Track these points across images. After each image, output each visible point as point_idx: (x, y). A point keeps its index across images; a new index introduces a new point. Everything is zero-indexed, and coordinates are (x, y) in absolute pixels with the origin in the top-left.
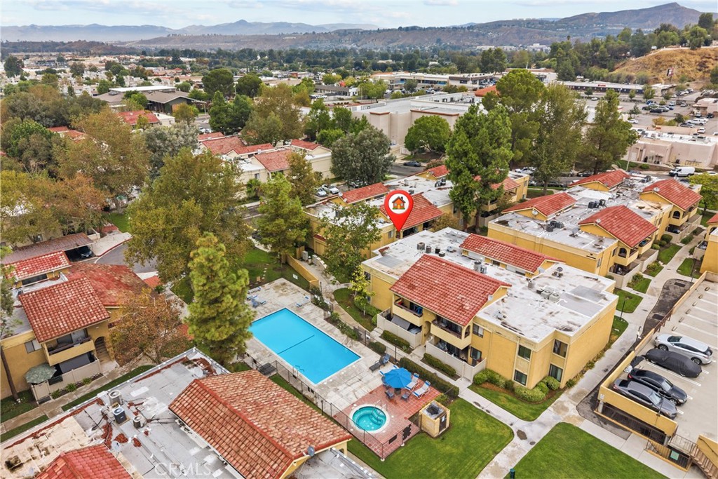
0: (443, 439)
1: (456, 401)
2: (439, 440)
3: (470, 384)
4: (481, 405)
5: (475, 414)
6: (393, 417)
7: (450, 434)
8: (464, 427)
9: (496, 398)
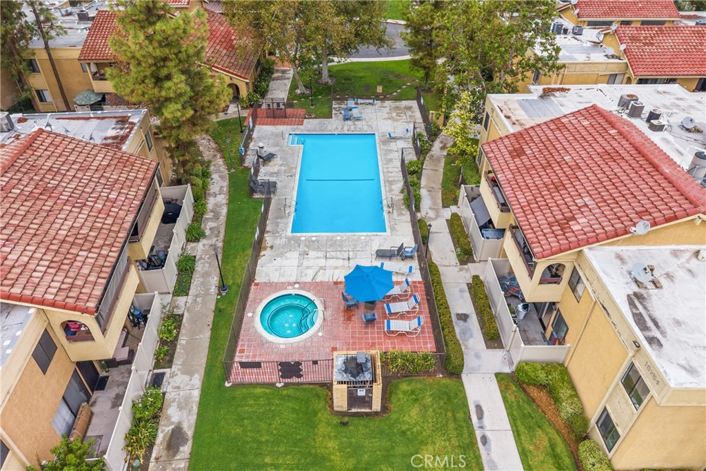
0: (344, 424)
1: (447, 381)
2: (336, 420)
3: (507, 370)
4: (486, 421)
5: (452, 425)
6: (320, 334)
7: (366, 426)
8: (404, 433)
9: (530, 428)
